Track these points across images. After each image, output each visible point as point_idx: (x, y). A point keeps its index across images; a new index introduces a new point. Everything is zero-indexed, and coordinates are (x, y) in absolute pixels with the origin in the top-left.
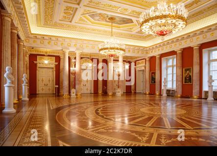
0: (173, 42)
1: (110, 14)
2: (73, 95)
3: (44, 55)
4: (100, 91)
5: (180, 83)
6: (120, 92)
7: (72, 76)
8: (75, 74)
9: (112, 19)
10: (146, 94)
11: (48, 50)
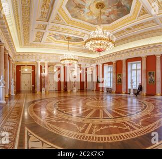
0: (110, 56)
1: (67, 35)
2: (43, 92)
3: (24, 66)
4: (62, 89)
5: (115, 84)
6: (75, 90)
7: (43, 79)
8: (44, 77)
9: (69, 38)
10: (93, 91)
11: (27, 62)
